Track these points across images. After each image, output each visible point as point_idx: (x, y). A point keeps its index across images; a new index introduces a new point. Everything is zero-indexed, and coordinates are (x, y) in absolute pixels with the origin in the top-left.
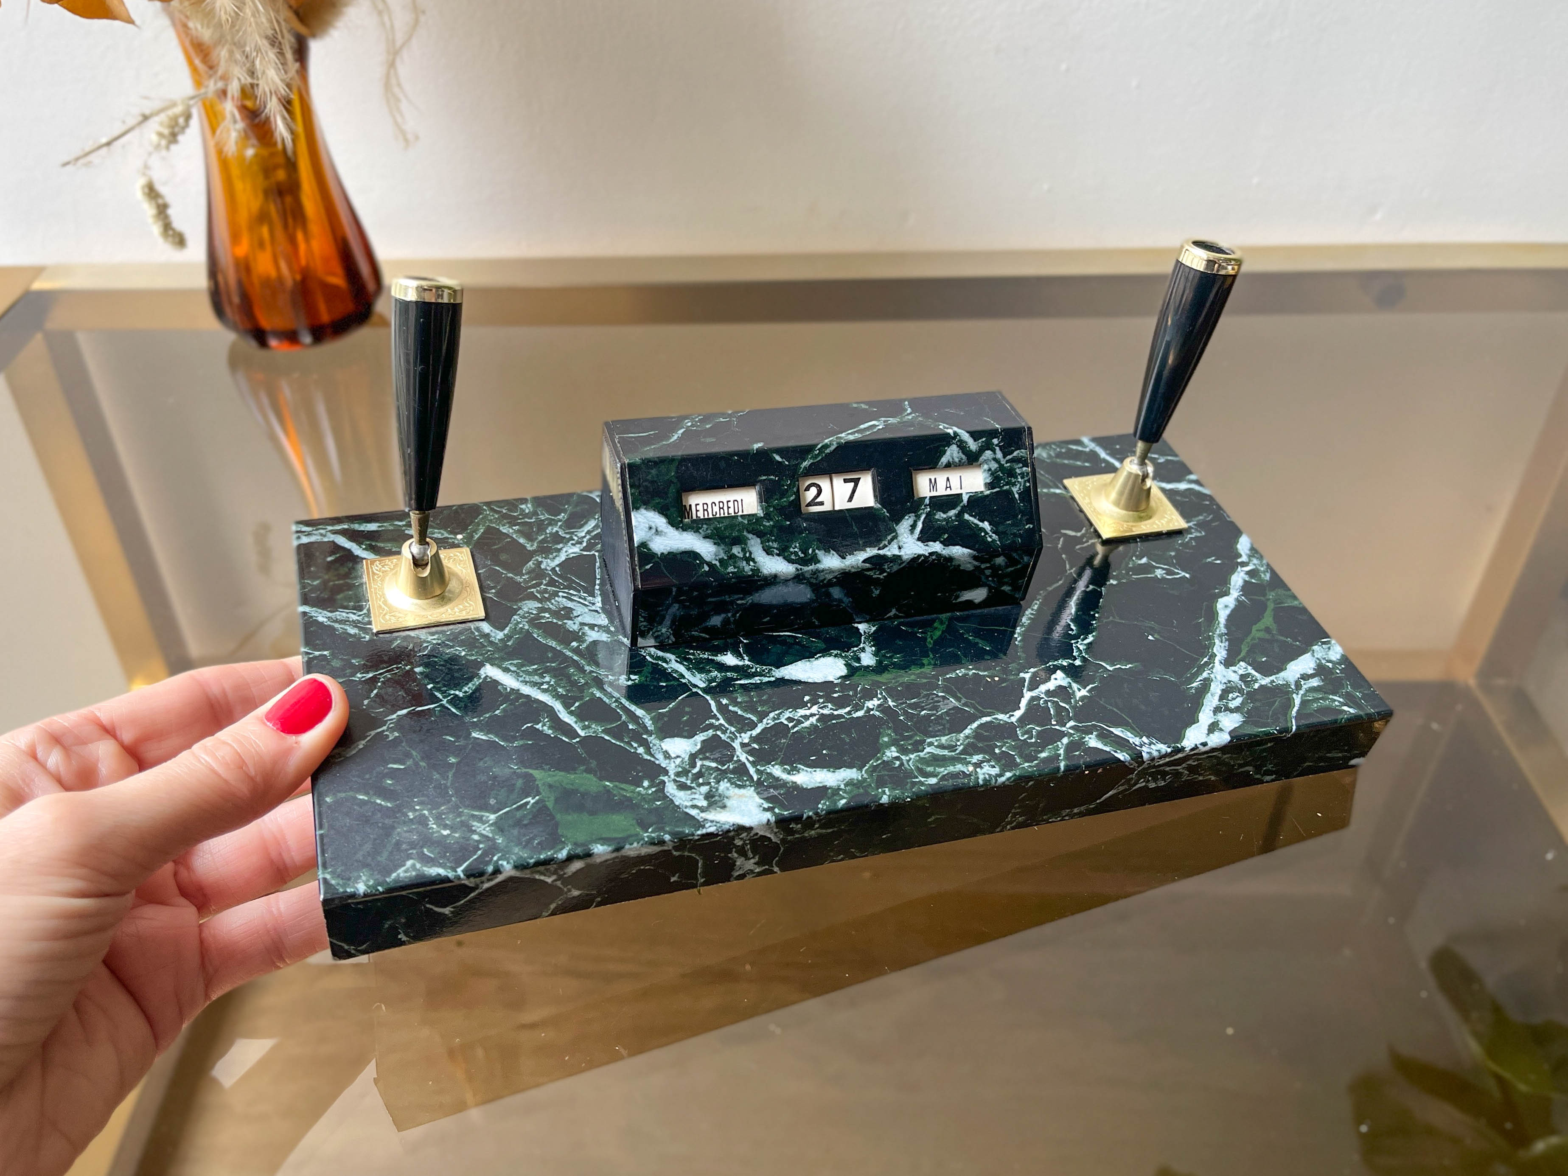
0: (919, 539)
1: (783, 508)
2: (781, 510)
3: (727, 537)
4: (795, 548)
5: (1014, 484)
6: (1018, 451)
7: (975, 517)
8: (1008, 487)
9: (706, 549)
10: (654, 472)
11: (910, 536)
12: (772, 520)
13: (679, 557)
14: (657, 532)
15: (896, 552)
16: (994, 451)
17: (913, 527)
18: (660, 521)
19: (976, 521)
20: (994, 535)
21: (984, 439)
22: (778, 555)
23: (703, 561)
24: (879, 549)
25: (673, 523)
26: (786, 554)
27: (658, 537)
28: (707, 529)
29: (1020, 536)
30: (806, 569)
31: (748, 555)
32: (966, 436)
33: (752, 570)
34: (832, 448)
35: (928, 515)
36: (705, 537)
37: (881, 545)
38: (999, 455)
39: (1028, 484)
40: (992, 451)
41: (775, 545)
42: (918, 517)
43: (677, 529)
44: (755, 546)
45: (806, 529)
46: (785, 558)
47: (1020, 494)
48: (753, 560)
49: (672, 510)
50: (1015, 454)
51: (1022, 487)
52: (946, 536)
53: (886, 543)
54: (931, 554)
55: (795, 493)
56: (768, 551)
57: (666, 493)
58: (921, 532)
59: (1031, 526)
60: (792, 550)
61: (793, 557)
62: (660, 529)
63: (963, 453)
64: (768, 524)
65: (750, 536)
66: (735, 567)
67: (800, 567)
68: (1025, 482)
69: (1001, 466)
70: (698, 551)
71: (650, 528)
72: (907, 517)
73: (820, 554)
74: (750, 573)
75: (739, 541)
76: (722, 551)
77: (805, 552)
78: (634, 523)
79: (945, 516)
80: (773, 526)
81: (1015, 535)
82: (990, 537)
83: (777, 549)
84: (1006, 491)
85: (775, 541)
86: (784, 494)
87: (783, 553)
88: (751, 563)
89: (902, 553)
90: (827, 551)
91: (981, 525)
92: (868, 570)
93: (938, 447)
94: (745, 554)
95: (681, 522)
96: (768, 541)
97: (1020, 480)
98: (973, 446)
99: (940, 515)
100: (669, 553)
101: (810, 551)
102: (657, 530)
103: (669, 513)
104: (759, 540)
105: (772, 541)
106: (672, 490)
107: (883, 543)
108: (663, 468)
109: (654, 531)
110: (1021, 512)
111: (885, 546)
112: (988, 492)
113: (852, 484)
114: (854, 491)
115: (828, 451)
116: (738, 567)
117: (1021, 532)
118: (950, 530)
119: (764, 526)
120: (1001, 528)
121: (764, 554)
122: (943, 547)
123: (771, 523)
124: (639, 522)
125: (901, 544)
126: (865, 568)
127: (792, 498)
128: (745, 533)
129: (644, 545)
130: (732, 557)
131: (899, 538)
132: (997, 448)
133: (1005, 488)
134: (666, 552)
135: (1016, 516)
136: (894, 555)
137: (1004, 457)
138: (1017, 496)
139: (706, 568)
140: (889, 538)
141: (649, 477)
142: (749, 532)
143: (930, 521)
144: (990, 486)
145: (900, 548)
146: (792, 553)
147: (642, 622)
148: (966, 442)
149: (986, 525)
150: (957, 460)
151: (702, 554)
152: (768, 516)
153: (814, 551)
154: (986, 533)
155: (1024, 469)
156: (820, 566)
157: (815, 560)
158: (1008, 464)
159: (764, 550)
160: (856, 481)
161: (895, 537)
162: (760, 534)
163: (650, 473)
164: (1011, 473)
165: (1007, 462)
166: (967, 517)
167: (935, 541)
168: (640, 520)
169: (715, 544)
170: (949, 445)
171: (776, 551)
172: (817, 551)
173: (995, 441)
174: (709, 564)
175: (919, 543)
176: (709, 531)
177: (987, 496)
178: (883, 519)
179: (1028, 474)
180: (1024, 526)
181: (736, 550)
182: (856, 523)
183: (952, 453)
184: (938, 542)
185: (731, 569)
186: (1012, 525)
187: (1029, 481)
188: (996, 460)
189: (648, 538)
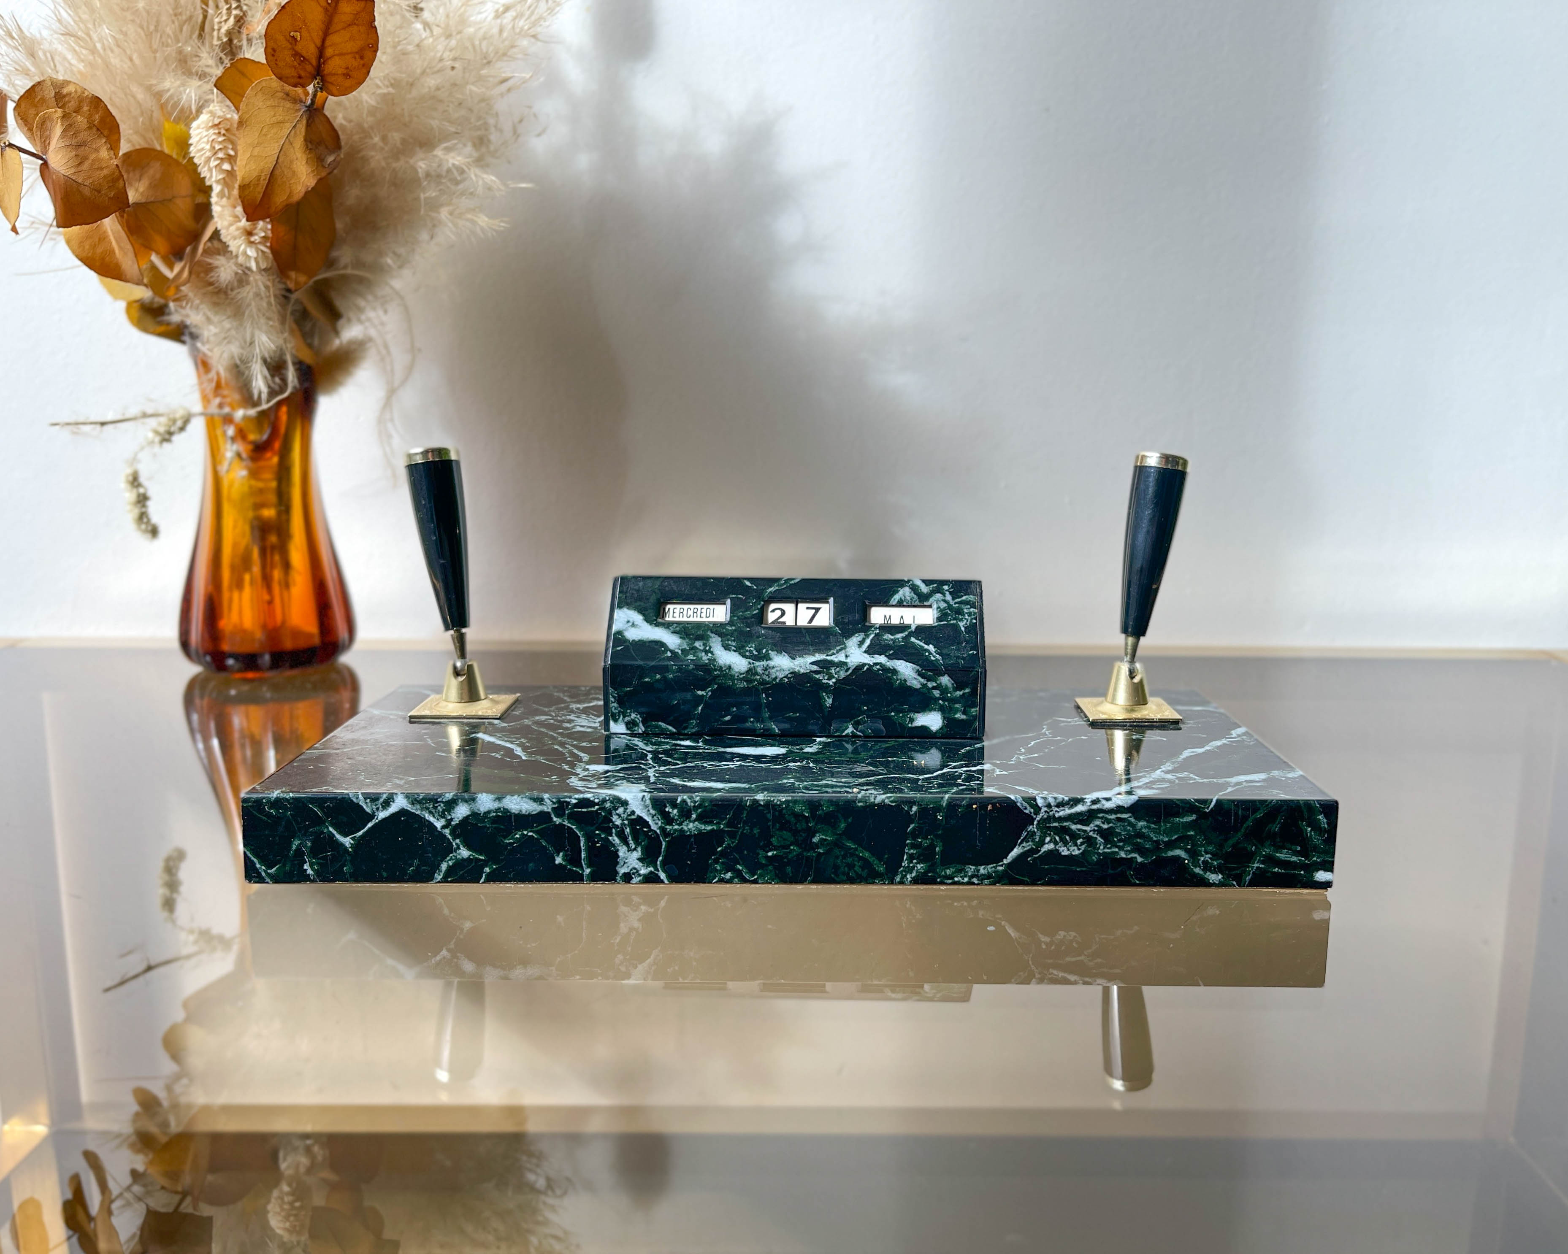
0: (865, 652)
1: (745, 618)
2: (743, 619)
3: (693, 634)
4: (751, 648)
5: (961, 620)
6: (967, 596)
7: (921, 640)
8: (955, 622)
9: (672, 641)
10: (641, 584)
11: (857, 649)
12: (734, 626)
13: (647, 644)
14: (633, 625)
15: (843, 659)
16: (944, 595)
17: (861, 643)
18: (637, 618)
19: (922, 644)
20: (938, 656)
21: (935, 585)
22: (735, 651)
23: (667, 649)
24: (827, 656)
25: (648, 620)
26: (742, 651)
27: (633, 629)
28: (676, 627)
29: (963, 659)
30: (757, 663)
31: (707, 648)
32: (918, 583)
33: (709, 659)
34: (796, 581)
35: (876, 635)
36: (674, 632)
37: (830, 653)
38: (949, 597)
39: (975, 621)
40: (942, 593)
41: (734, 644)
42: (867, 636)
43: (651, 624)
44: (716, 644)
45: (763, 635)
46: (740, 654)
47: (965, 628)
48: (712, 653)
49: (650, 611)
50: (964, 598)
51: (968, 623)
52: (891, 652)
53: (835, 652)
54: (876, 664)
55: (758, 609)
56: (727, 648)
57: (648, 599)
58: (869, 647)
59: (975, 652)
60: (747, 648)
61: (747, 654)
62: (635, 623)
63: (915, 593)
64: (730, 628)
65: (713, 635)
66: (694, 656)
67: (752, 661)
68: (972, 619)
69: (950, 607)
70: (665, 641)
71: (628, 622)
72: (857, 635)
73: (772, 654)
74: (707, 662)
75: (703, 638)
76: (685, 644)
77: (759, 651)
78: (615, 616)
79: (892, 637)
80: (735, 630)
81: (958, 657)
82: (934, 656)
83: (734, 646)
84: (953, 624)
85: (734, 641)
86: (748, 609)
87: (740, 650)
88: (710, 655)
89: (848, 660)
90: (779, 652)
91: (926, 647)
92: (816, 672)
93: (892, 587)
94: (705, 648)
95: (656, 620)
96: (728, 640)
97: (967, 617)
98: (924, 589)
99: (888, 636)
100: (640, 641)
101: (764, 651)
102: (633, 624)
103: (646, 613)
104: (720, 639)
105: (732, 641)
106: (653, 599)
107: (832, 651)
108: (649, 583)
109: (630, 624)
110: (965, 640)
111: (834, 654)
112: (936, 624)
113: (814, 611)
114: (814, 616)
115: (792, 582)
116: (698, 656)
117: (965, 656)
118: (896, 648)
119: (726, 629)
120: (945, 651)
121: (722, 649)
122: (887, 660)
123: (734, 628)
124: (620, 617)
125: (848, 654)
126: (813, 670)
127: (755, 612)
128: (709, 633)
129: (619, 632)
130: (694, 649)
131: (847, 650)
132: (947, 593)
133: (952, 622)
134: (637, 639)
135: (960, 643)
136: (840, 662)
137: (953, 599)
138: (963, 629)
139: (669, 654)
140: (838, 648)
141: (636, 587)
142: (712, 632)
143: (878, 639)
144: (939, 619)
145: (847, 656)
146: (747, 651)
147: (613, 702)
148: (918, 586)
149: (931, 648)
150: (908, 598)
151: (668, 644)
152: (731, 623)
153: (767, 651)
154: (930, 653)
155: (972, 610)
156: (771, 663)
157: (767, 658)
158: (957, 605)
159: (723, 646)
160: (817, 610)
161: (844, 648)
162: (720, 635)
163: (637, 585)
164: (959, 612)
165: (956, 603)
166: (913, 639)
167: (880, 655)
168: (620, 615)
169: (681, 638)
170: (902, 586)
171: (733, 648)
172: (770, 652)
173: (946, 587)
174: (671, 651)
175: (866, 655)
176: (678, 629)
177: (935, 626)
178: (835, 634)
179: (975, 613)
180: (968, 651)
181: (698, 644)
182: (809, 635)
183: (905, 592)
184: (883, 656)
185: (691, 657)
186: (958, 650)
187: (975, 619)
188: (945, 601)
189: (624, 628)
